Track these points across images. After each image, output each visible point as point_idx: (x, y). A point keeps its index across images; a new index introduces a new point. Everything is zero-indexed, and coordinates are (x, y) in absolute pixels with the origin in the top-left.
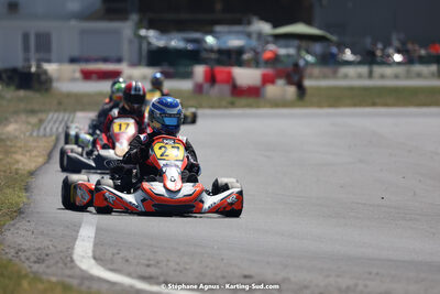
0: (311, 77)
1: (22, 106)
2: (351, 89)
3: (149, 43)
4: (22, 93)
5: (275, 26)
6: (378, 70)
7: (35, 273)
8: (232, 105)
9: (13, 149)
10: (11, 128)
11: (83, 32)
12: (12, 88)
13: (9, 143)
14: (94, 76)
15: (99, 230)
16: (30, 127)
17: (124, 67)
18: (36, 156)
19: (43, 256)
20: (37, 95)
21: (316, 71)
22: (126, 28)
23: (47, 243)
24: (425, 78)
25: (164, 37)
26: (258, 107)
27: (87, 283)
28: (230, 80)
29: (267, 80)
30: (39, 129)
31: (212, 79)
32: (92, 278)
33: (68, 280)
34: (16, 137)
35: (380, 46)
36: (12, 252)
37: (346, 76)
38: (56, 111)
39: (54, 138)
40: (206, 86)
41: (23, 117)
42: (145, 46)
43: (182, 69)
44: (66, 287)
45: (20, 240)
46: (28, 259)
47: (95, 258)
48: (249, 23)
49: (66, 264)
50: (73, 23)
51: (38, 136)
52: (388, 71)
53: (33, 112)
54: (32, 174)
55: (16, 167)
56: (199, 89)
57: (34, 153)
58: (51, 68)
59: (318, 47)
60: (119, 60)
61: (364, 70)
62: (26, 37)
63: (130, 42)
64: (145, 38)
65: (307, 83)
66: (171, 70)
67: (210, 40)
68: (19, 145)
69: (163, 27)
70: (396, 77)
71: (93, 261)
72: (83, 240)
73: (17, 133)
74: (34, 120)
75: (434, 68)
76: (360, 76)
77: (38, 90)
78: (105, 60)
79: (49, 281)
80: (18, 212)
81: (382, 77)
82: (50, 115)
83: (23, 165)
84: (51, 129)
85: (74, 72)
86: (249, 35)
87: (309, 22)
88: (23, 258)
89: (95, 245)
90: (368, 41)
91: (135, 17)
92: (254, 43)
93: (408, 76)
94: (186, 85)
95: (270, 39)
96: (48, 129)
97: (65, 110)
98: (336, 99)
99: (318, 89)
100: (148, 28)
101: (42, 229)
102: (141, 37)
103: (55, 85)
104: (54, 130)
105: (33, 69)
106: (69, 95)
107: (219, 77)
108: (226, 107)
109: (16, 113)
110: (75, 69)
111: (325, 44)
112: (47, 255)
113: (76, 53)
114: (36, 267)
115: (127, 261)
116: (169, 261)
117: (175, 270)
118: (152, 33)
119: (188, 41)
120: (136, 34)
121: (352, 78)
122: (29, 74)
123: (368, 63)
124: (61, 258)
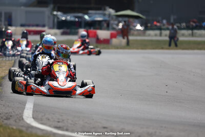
0: (133, 35)
3: (58, 18)
5: (117, 11)
6: (164, 32)
7: (6, 124)
11: (27, 12)
14: (32, 33)
15: (35, 105)
17: (46, 29)
18: (5, 70)
19: (9, 117)
22: (46, 11)
23: (11, 110)
24: (186, 36)
25: (65, 15)
27: (30, 129)
28: (96, 36)
29: (113, 36)
30: (6, 57)
32: (32, 127)
33: (21, 128)
35: (165, 22)
37: (149, 35)
39: (13, 61)
42: (56, 20)
43: (73, 31)
44: (21, 131)
46: (2, 118)
47: (33, 118)
48: (105, 10)
50: (22, 8)
51: (6, 60)
54: (3, 78)
58: (12, 29)
60: (44, 26)
61: (158, 32)
62: (0, 14)
63: (49, 17)
66: (68, 31)
67: (86, 17)
69: (65, 11)
72: (28, 110)
75: (190, 32)
76: (156, 35)
78: (37, 26)
79: (13, 129)
81: (166, 35)
86: (104, 15)
87: (133, 10)
89: (33, 112)
91: (51, 6)
92: (107, 18)
95: (114, 17)
96: (10, 57)
100: (58, 11)
102: (54, 15)
104: (13, 58)
105: (4, 30)
107: (91, 35)
112: (11, 116)
113: (23, 22)
115: (49, 119)
116: (68, 119)
117: (71, 124)
118: (59, 13)
119: (76, 17)
120: (51, 13)
121: (152, 36)
122: (2, 31)
123: (160, 29)
124: (17, 118)
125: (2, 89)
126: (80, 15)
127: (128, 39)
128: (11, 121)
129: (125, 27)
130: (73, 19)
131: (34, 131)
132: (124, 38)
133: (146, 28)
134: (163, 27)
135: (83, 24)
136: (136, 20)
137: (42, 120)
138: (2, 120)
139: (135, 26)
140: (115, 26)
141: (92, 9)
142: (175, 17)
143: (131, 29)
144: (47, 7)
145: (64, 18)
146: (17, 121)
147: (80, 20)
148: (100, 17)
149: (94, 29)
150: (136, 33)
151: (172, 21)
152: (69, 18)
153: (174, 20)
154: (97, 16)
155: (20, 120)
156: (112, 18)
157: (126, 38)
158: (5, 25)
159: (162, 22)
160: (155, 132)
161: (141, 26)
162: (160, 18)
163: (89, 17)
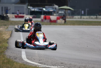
1: (3, 24)
2: (77, 21)
3: (30, 10)
4: (2, 21)
5: (59, 7)
6: (83, 17)
8: (51, 24)
9: (2, 34)
10: (1, 29)
11: (15, 7)
13: (1, 32)
14: (18, 17)
15: (26, 52)
16: (5, 29)
17: (25, 15)
18: (8, 35)
19: (16, 58)
20: (6, 21)
21: (69, 17)
22: (25, 6)
23: (15, 55)
24: (94, 19)
25: (34, 8)
26: (56, 25)
28: (49, 19)
29: (58, 19)
30: (7, 29)
31: (45, 18)
34: (2, 31)
35: (83, 12)
37: (75, 18)
38: (11, 25)
39: (11, 31)
40: (44, 20)
41: (3, 26)
43: (38, 16)
45: (9, 54)
46: (13, 58)
48: (53, 6)
49: (21, 60)
50: (13, 5)
51: (7, 31)
52: (85, 17)
53: (5, 25)
54: (8, 39)
56: (42, 20)
57: (7, 35)
58: (8, 15)
59: (69, 11)
60: (24, 14)
61: (79, 17)
62: (2, 8)
63: (26, 9)
64: (30, 8)
65: (67, 20)
66: (36, 16)
67: (44, 9)
68: (3, 33)
69: (34, 6)
70: (87, 19)
72: (23, 55)
73: (3, 30)
74: (6, 27)
75: (95, 17)
76: (78, 18)
77: (6, 20)
78: (20, 13)
80: (7, 48)
81: (84, 18)
82: (9, 26)
83: (5, 37)
84: (10, 29)
85: (13, 16)
86: (53, 8)
87: (67, 6)
89: (26, 56)
90: (80, 10)
91: (27, 4)
93: (89, 18)
94: (39, 20)
95: (58, 9)
96: (9, 29)
97: (13, 25)
98: (74, 23)
100: (30, 6)
101: (13, 52)
102: (28, 8)
103: (10, 19)
104: (11, 29)
106: (13, 21)
107: (47, 18)
108: (49, 25)
109: (1, 25)
112: (17, 58)
113: (14, 12)
114: (15, 60)
115: (34, 59)
116: (43, 59)
117: (46, 61)
118: (31, 7)
119: (39, 9)
121: (77, 19)
122: (4, 16)
124: (20, 58)
125: (8, 45)
126: (41, 8)
130: (38, 10)
131: (30, 65)
135: (43, 13)
137: (31, 60)
141: (47, 5)
142: (88, 9)
144: (25, 4)
145: (33, 10)
146: (20, 60)
147: (41, 11)
152: (36, 9)
153: (88, 11)
154: (50, 9)
160: (86, 65)
163: (46, 9)
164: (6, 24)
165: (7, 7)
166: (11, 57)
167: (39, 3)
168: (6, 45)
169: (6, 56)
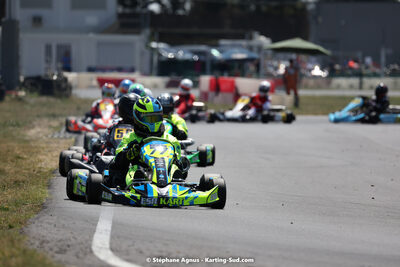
0: (306, 87)
1: (45, 110)
3: (160, 55)
4: (44, 99)
5: (274, 41)
6: (367, 81)
7: (59, 261)
9: (36, 150)
10: (32, 133)
11: (100, 44)
12: (36, 94)
13: (32, 144)
15: (115, 225)
16: (51, 130)
17: (136, 75)
18: (57, 156)
19: (64, 248)
20: (59, 101)
22: (137, 41)
25: (173, 50)
28: (234, 89)
30: (59, 132)
31: (216, 87)
34: (39, 139)
35: (368, 60)
36: (37, 243)
37: (338, 87)
39: (73, 139)
40: (211, 94)
41: (45, 121)
42: (155, 58)
45: (44, 233)
46: (51, 249)
47: (112, 249)
48: (251, 38)
50: (92, 36)
51: (59, 137)
53: (54, 116)
54: (53, 172)
55: (39, 165)
56: (204, 97)
58: (71, 76)
60: (132, 70)
61: (355, 81)
62: (48, 48)
63: (142, 54)
65: (302, 92)
67: (215, 53)
68: (41, 145)
69: (173, 41)
71: (110, 252)
72: (101, 233)
73: (41, 135)
74: (55, 123)
76: (351, 87)
77: (60, 97)
78: (120, 70)
80: (41, 207)
81: (371, 87)
83: (46, 164)
85: (91, 80)
86: (250, 48)
87: (305, 38)
88: (47, 249)
89: (112, 237)
91: (147, 31)
92: (255, 55)
93: (396, 88)
95: (270, 52)
99: (313, 98)
100: (160, 40)
101: (63, 222)
102: (153, 49)
103: (74, 92)
105: (55, 78)
106: (86, 101)
107: (223, 86)
109: (38, 116)
110: (93, 77)
111: (320, 57)
112: (69, 246)
113: (93, 64)
115: (141, 253)
118: (162, 46)
119: (195, 53)
120: (147, 46)
121: (344, 89)
122: (51, 81)
123: (359, 75)
124: (81, 249)
125: (50, 194)
126: (203, 48)
127: (296, 94)
128: (69, 256)
129: (292, 71)
130: (188, 56)
132: (288, 93)
133: (333, 73)
134: (365, 72)
135: (208, 67)
136: (313, 59)
138: (51, 253)
139: (310, 70)
140: (271, 70)
141: (225, 36)
142: (390, 51)
143: (302, 75)
144: (138, 33)
145: (171, 55)
146: (81, 255)
147: (203, 58)
148: (242, 53)
149: (230, 75)
150: (311, 82)
151: (383, 59)
152: (182, 54)
154: (236, 50)
155: (85, 254)
156: (266, 54)
157: (292, 92)
158: (58, 69)
159: (363, 62)
161: (322, 69)
162: (359, 55)
163: (221, 52)
164: (57, 112)
165: (70, 47)
166: (48, 242)
167: (195, 30)
168: (42, 193)
169: (27, 238)
